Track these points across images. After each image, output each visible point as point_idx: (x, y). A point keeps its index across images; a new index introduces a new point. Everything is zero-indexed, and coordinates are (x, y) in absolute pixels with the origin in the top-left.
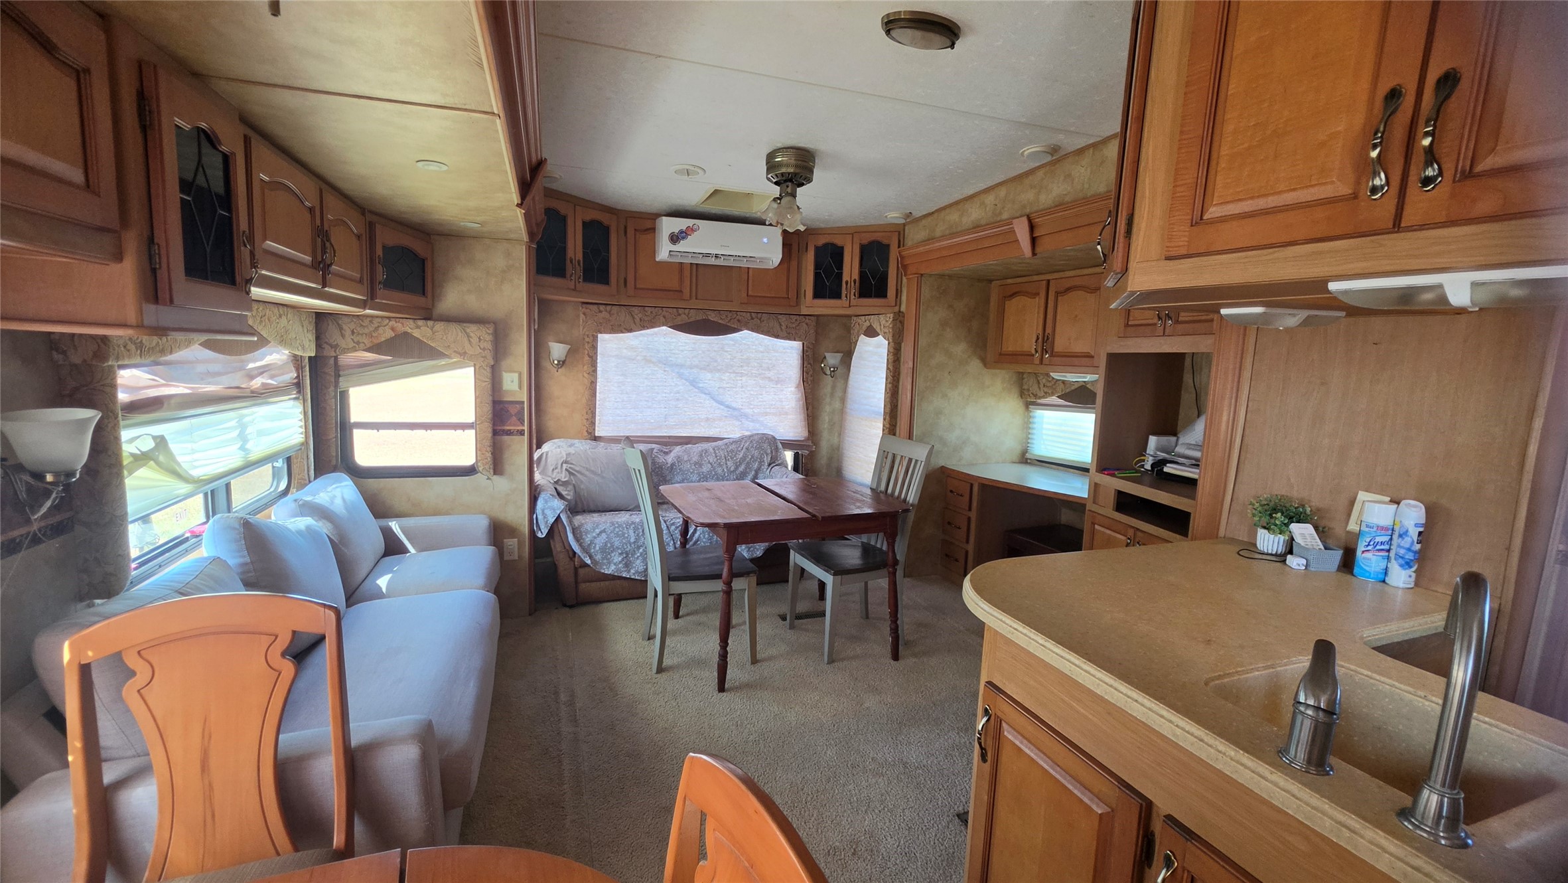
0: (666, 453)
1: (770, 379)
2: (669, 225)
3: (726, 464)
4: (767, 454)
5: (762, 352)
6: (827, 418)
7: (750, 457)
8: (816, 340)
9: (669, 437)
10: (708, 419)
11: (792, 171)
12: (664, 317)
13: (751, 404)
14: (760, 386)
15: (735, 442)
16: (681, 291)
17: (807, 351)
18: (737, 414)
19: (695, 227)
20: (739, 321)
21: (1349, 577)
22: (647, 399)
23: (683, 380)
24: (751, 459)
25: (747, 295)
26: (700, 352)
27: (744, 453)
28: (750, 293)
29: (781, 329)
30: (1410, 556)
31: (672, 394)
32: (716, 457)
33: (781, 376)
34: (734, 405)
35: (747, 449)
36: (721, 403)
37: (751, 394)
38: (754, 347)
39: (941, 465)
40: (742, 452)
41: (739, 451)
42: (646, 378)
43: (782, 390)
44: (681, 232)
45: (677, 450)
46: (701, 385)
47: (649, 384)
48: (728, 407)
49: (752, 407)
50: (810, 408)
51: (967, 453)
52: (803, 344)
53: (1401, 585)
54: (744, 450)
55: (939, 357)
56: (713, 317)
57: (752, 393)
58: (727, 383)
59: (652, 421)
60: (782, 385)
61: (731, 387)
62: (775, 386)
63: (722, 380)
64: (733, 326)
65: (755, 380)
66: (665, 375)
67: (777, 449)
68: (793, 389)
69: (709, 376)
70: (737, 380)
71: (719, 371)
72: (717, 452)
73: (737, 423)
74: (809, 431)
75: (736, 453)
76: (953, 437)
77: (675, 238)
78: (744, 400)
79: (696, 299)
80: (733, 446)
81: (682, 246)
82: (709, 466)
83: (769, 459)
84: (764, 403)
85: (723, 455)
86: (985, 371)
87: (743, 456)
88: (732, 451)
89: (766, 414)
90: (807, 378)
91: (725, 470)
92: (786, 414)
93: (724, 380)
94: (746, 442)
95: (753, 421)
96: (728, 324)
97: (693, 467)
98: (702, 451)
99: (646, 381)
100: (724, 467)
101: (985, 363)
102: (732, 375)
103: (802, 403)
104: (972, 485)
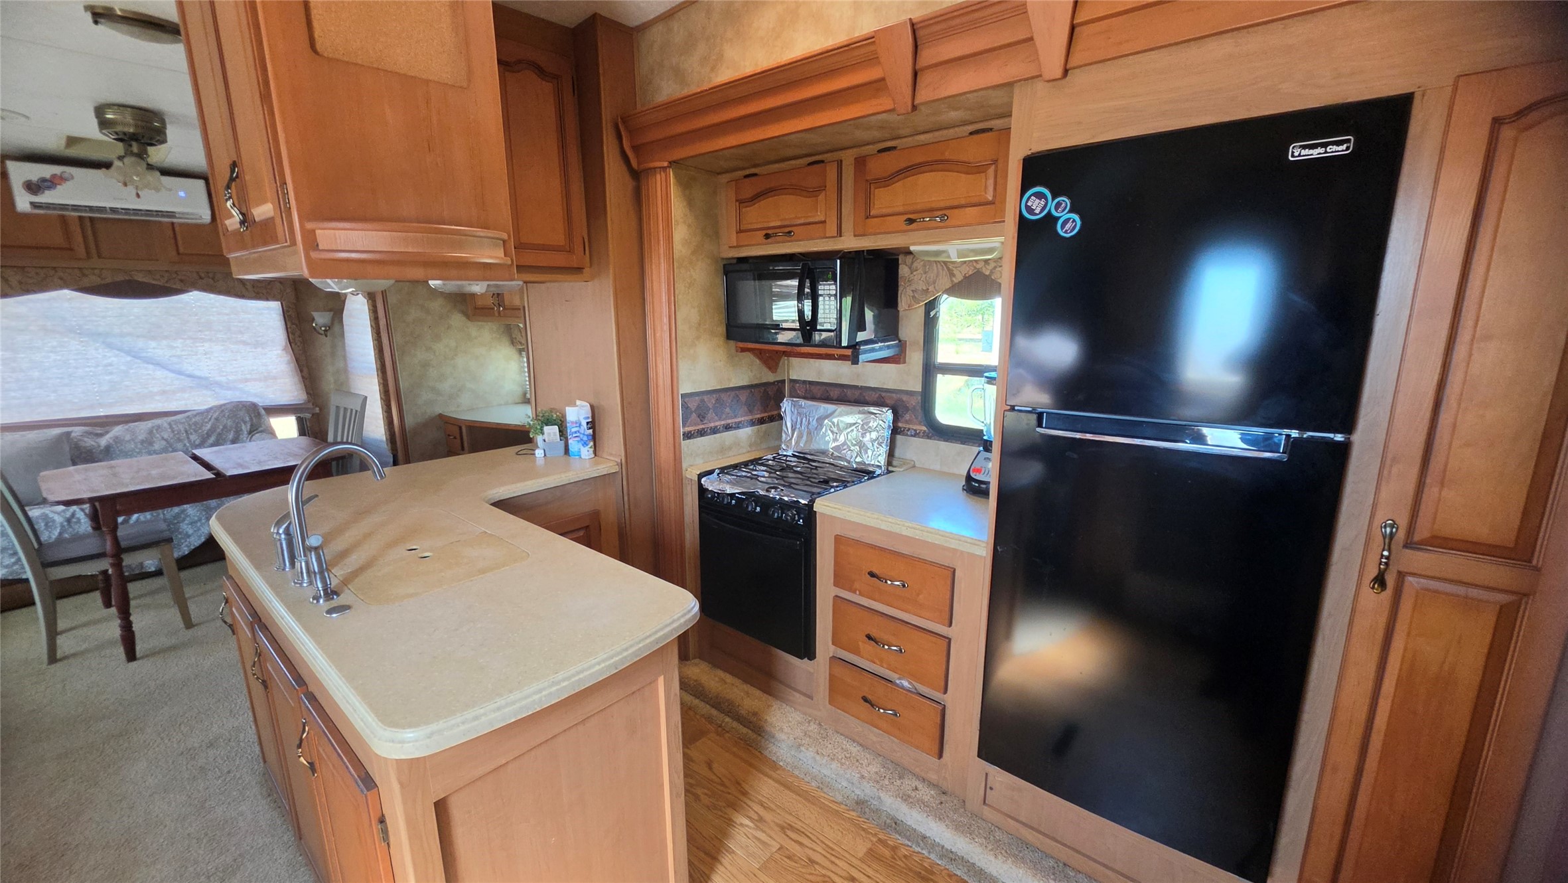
0: (101, 435)
1: (245, 343)
2: (19, 173)
3: (188, 438)
4: (245, 423)
5: (227, 315)
6: (332, 379)
7: (221, 427)
8: (297, 298)
9: (107, 417)
10: (164, 392)
11: (131, 130)
12: (61, 278)
13: (223, 372)
14: (232, 352)
15: (201, 413)
16: (71, 249)
17: (288, 311)
18: (203, 383)
19: (66, 175)
20: (181, 281)
21: (567, 457)
22: (60, 376)
23: (115, 351)
24: (222, 430)
25: (179, 254)
26: (132, 317)
27: (213, 424)
28: (181, 250)
29: (247, 289)
30: (585, 438)
31: (100, 368)
32: (173, 432)
33: (260, 339)
34: (198, 373)
35: (217, 419)
36: (180, 373)
37: (220, 361)
38: (214, 310)
39: (437, 413)
40: (210, 423)
41: (207, 423)
42: (51, 352)
43: (265, 354)
44: (44, 180)
45: (117, 431)
46: (144, 355)
47: (59, 358)
48: (190, 376)
49: (224, 374)
50: (305, 370)
51: (465, 400)
52: (282, 304)
53: (587, 458)
54: (212, 420)
55: (414, 313)
56: (140, 278)
57: (221, 359)
58: (182, 351)
59: (76, 401)
60: (263, 348)
61: (189, 355)
62: (254, 350)
63: (172, 348)
64: (174, 286)
65: (223, 345)
66: (83, 346)
67: (259, 415)
68: (279, 352)
69: (153, 344)
70: (197, 347)
71: (166, 338)
72: (174, 426)
73: (209, 393)
74: (307, 393)
75: (202, 425)
76: (446, 386)
77: (32, 187)
78: (211, 368)
79: (99, 257)
80: (198, 419)
81: (47, 197)
82: (164, 443)
83: (249, 427)
84: (242, 369)
85: (182, 429)
86: (469, 323)
87: (211, 427)
88: (195, 424)
89: (247, 380)
90: (294, 339)
91: (188, 445)
92: (275, 378)
93: (177, 347)
94: (215, 412)
95: (229, 389)
96: (168, 285)
97: (139, 446)
98: (153, 427)
99: (51, 354)
100: (186, 442)
101: (468, 317)
102: (188, 342)
103: (293, 365)
104: (460, 428)
